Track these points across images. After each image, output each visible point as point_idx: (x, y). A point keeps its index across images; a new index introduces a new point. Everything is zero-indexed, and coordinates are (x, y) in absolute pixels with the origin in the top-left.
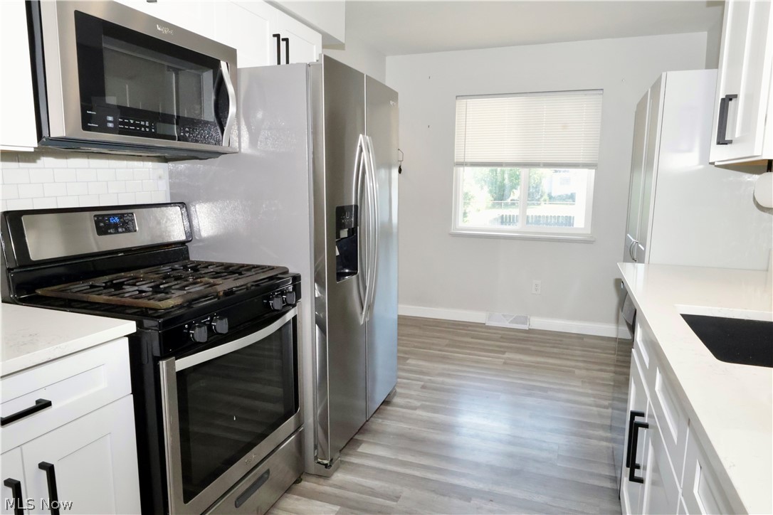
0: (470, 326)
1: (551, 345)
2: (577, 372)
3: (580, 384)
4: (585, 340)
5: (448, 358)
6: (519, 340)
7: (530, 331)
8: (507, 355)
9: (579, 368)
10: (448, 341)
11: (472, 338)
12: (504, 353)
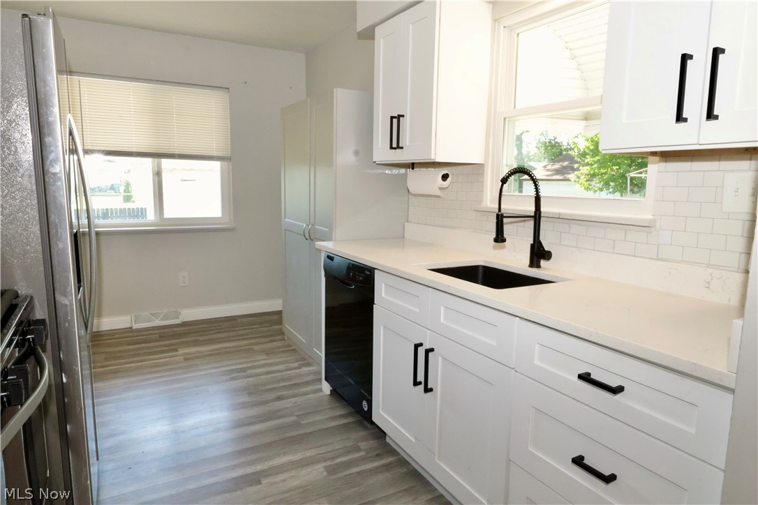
0: (116, 333)
1: (215, 331)
2: (255, 348)
3: (265, 357)
4: (239, 320)
5: (120, 371)
6: (180, 334)
7: (184, 324)
8: (181, 351)
9: (257, 344)
10: (103, 355)
11: (129, 345)
12: (176, 350)
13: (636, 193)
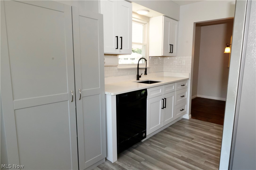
13: (149, 59)
